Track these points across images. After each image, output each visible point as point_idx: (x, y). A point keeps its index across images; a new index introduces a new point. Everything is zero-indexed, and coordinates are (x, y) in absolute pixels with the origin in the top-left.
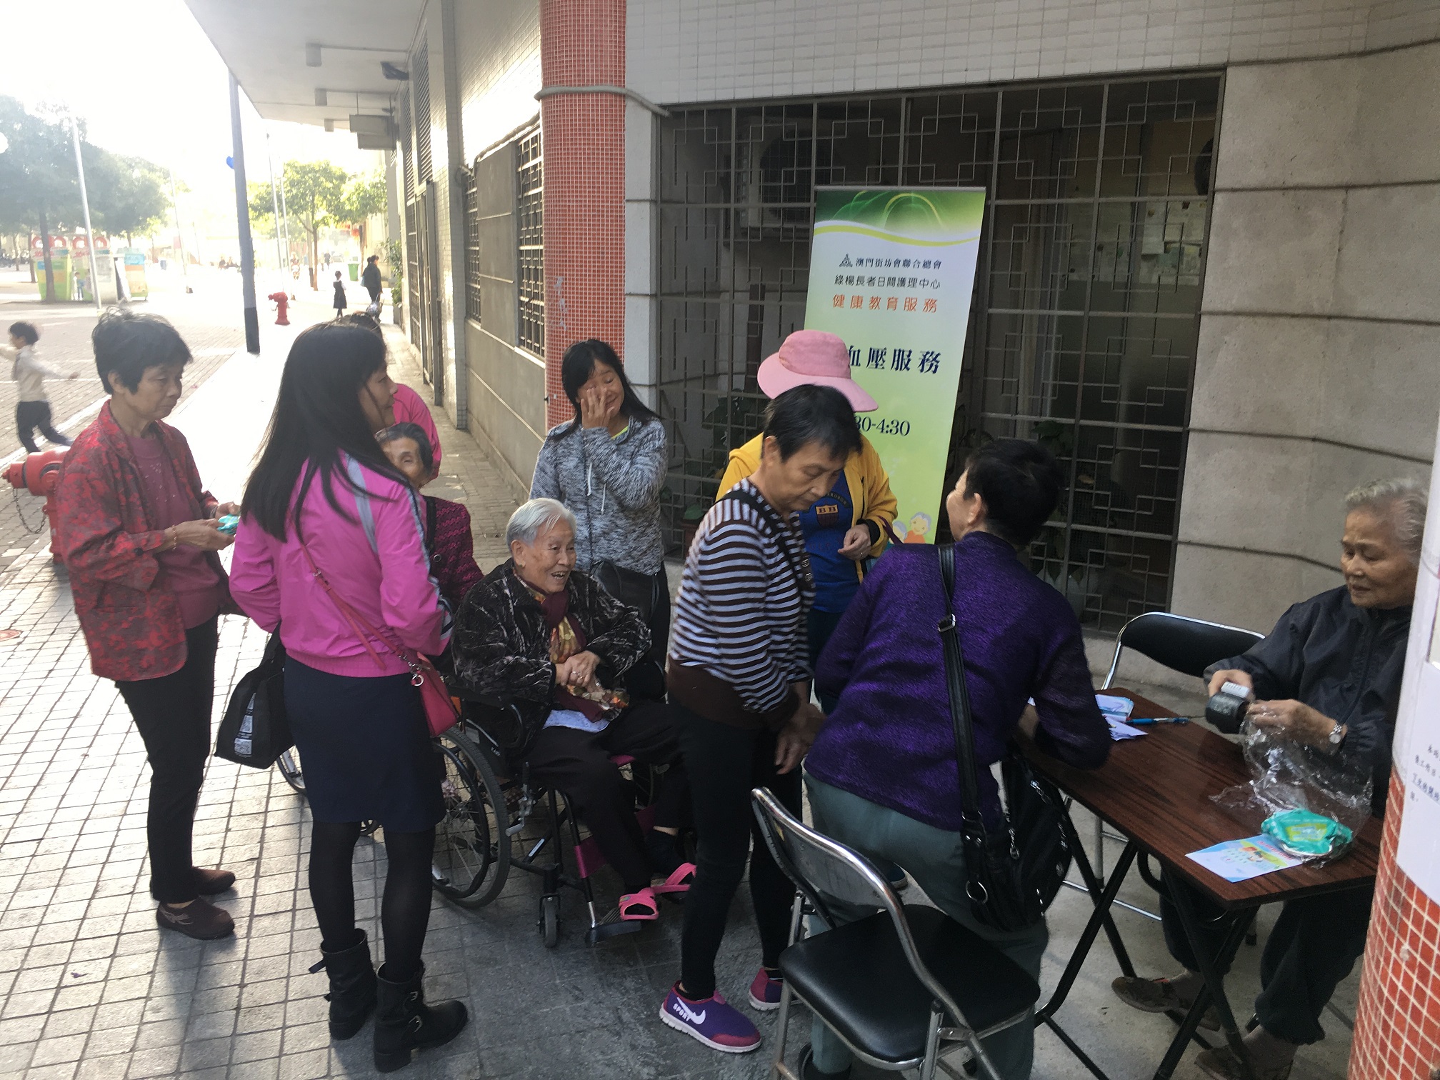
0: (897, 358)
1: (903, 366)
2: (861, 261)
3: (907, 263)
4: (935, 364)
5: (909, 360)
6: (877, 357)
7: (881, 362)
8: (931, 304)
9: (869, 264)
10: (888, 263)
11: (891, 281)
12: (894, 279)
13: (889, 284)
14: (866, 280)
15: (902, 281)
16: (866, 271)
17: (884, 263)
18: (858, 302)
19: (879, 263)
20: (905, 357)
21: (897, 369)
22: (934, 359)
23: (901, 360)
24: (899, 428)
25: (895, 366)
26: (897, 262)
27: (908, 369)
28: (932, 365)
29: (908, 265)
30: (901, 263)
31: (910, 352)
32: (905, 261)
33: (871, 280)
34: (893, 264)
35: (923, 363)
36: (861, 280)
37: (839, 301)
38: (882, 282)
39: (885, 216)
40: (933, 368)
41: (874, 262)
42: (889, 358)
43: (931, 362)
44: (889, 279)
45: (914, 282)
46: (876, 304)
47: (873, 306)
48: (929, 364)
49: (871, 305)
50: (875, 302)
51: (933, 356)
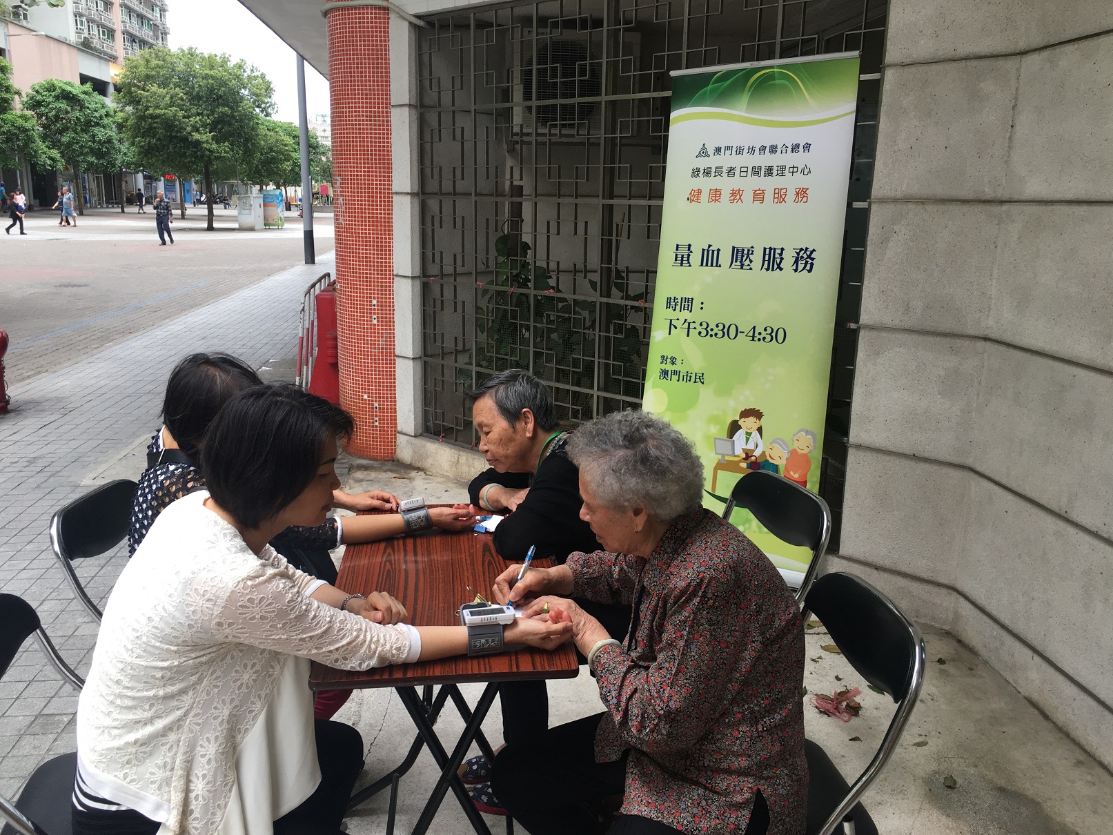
0: (767, 258)
1: (776, 266)
2: (718, 150)
3: (773, 149)
4: (810, 261)
5: (782, 259)
6: (743, 256)
7: (747, 262)
8: (802, 194)
9: (728, 152)
10: (752, 150)
11: (756, 171)
12: (760, 168)
13: (753, 174)
14: (724, 170)
15: (770, 170)
16: (726, 161)
17: (746, 151)
18: (716, 195)
19: (740, 151)
20: (777, 256)
21: (767, 270)
22: (809, 257)
23: (772, 259)
24: (774, 335)
25: (766, 266)
26: (763, 149)
27: (781, 269)
28: (807, 263)
29: (775, 152)
30: (768, 149)
31: (782, 249)
32: (771, 147)
33: (731, 171)
34: (757, 151)
35: (796, 262)
36: (719, 171)
37: (695, 196)
38: (744, 171)
39: (745, 98)
40: (808, 267)
41: (734, 150)
42: (757, 257)
43: (805, 259)
44: (754, 168)
45: (782, 169)
46: (738, 197)
47: (734, 200)
48: (804, 262)
49: (732, 198)
50: (736, 195)
51: (808, 253)
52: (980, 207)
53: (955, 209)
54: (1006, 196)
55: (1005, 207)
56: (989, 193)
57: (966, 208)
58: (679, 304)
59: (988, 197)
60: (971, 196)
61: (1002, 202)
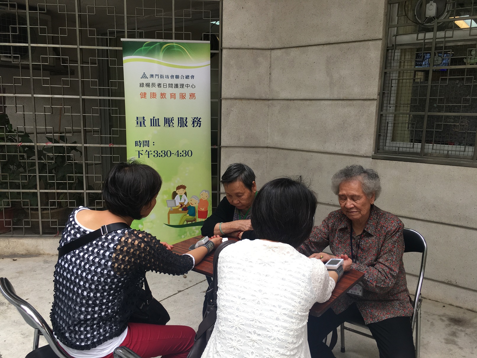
0: (180, 122)
1: (184, 125)
2: (152, 76)
3: (177, 77)
5: (187, 122)
6: (169, 121)
7: (172, 124)
8: (192, 95)
9: (157, 77)
10: (167, 77)
11: (171, 85)
13: (169, 87)
14: (156, 84)
15: (177, 86)
17: (165, 77)
18: (153, 95)
19: (162, 77)
20: (184, 121)
21: (181, 127)
22: (199, 121)
23: (182, 122)
24: (187, 154)
25: (180, 125)
26: (172, 76)
27: (187, 126)
28: (198, 123)
30: (175, 77)
31: (186, 118)
33: (159, 85)
35: (193, 123)
36: (153, 85)
37: (144, 95)
38: (165, 86)
39: (161, 54)
40: (199, 125)
41: (159, 76)
42: (176, 122)
44: (169, 84)
45: (182, 86)
46: (164, 96)
47: (162, 97)
48: (197, 123)
49: (161, 97)
50: (163, 95)
51: (198, 119)
52: (261, 102)
53: (253, 102)
54: (270, 98)
55: (270, 102)
56: (264, 97)
57: (256, 102)
58: (142, 144)
59: (264, 98)
60: (258, 98)
61: (269, 100)
